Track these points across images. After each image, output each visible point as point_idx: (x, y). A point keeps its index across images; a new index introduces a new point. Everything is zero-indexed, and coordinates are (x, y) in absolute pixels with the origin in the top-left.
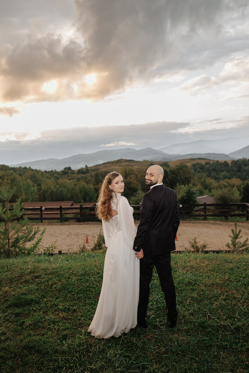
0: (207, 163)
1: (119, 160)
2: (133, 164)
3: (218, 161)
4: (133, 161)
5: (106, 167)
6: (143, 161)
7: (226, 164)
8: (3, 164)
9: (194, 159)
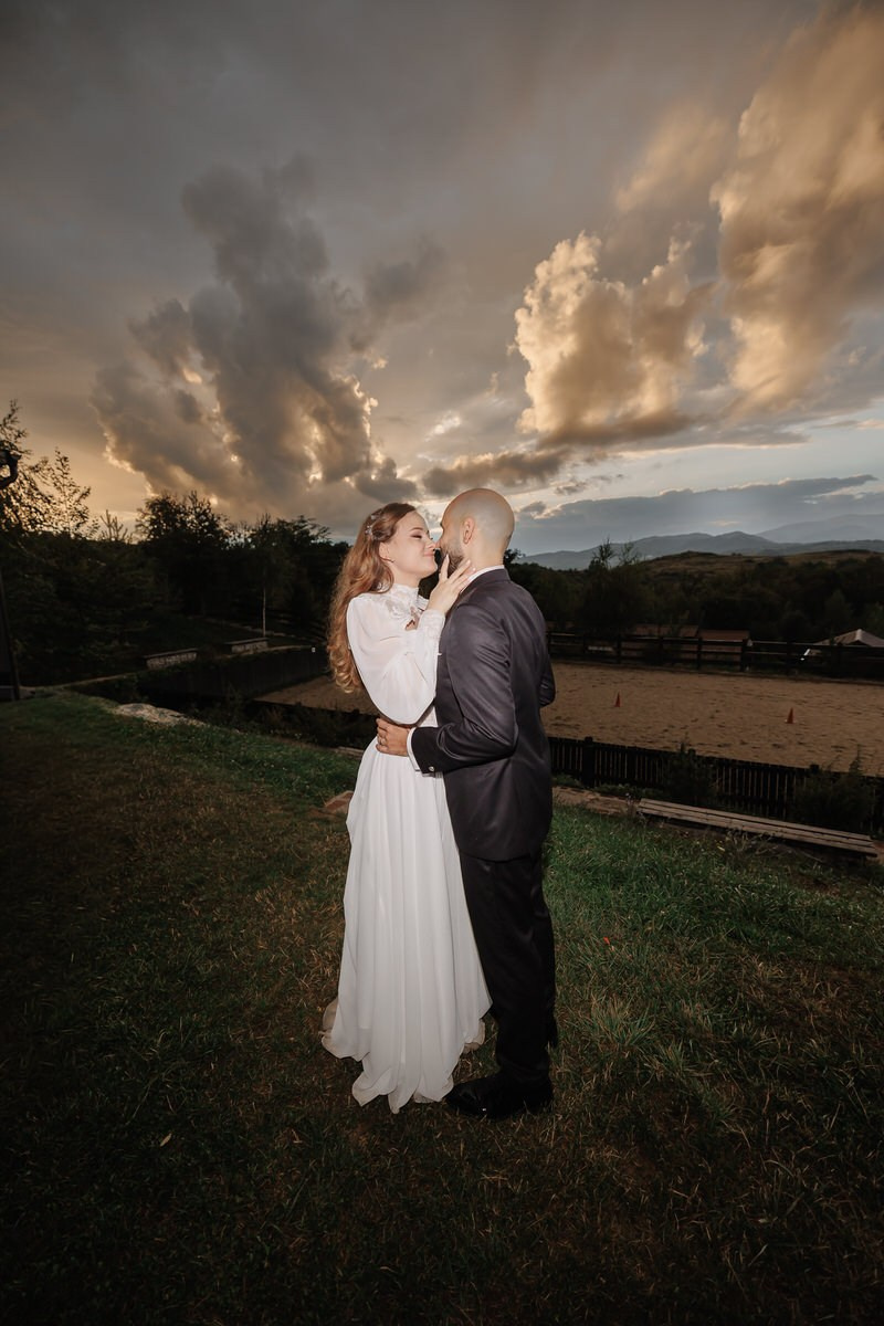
1: (687, 554)
2: (712, 560)
5: (660, 565)
6: (729, 554)
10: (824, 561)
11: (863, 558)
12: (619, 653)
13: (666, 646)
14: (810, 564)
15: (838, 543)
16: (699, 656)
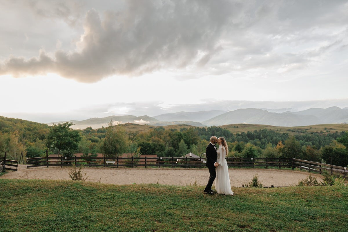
0: (190, 129)
1: (127, 124)
2: (137, 127)
3: (198, 127)
4: (137, 125)
6: (144, 124)
7: (203, 129)
8: (43, 123)
9: (180, 125)
10: (176, 128)
11: (188, 128)
12: (118, 163)
13: (134, 160)
14: (172, 130)
15: (180, 122)
16: (146, 163)
